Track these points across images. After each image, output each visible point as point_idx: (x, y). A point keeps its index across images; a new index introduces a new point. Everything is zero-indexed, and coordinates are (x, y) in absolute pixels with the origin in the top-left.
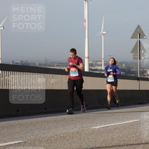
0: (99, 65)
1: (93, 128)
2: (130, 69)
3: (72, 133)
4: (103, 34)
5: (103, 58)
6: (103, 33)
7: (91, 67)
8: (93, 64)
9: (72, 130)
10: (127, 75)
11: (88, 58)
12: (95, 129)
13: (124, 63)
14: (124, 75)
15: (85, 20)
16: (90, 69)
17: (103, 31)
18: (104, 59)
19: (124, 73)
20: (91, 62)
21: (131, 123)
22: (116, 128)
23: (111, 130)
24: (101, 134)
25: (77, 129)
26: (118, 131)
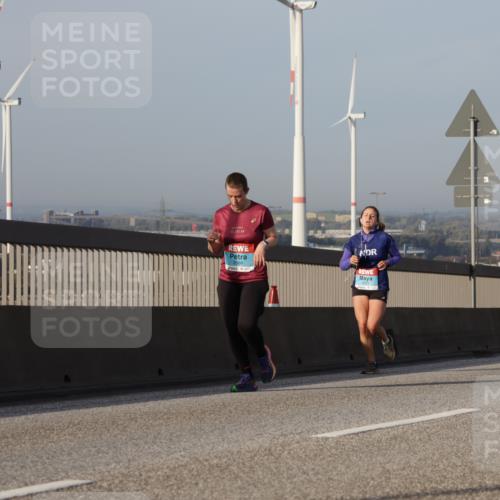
0: (339, 226)
1: (319, 436)
2: (444, 240)
3: (248, 455)
4: (354, 122)
5: (353, 200)
6: (354, 116)
7: (311, 233)
8: (319, 222)
9: (248, 443)
10: (435, 259)
11: (304, 200)
12: (327, 439)
13: (424, 217)
14: (424, 257)
15: (293, 74)
16: (310, 239)
17: (352, 112)
18: (355, 204)
19: (422, 252)
20: (311, 216)
21: (447, 418)
22: (398, 437)
23: (379, 441)
24: (348, 455)
25: (264, 441)
26: (403, 445)
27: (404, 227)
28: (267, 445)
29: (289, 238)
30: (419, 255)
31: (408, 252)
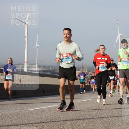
0: (34, 68)
1: (28, 110)
2: (55, 71)
3: (13, 114)
4: (38, 47)
5: (37, 62)
6: (37, 46)
7: (28, 69)
8: (30, 67)
9: (14, 111)
10: (53, 75)
11: (27, 62)
12: (30, 110)
13: (51, 66)
14: (51, 74)
15: (25, 36)
16: (28, 70)
17: (37, 45)
18: (37, 63)
19: (50, 73)
20: (28, 65)
21: (54, 107)
22: (44, 110)
23: (40, 111)
24: (34, 114)
25: (17, 111)
26: (45, 112)
27: (47, 68)
28: (17, 112)
29: (24, 70)
30: (50, 74)
31: (48, 73)
